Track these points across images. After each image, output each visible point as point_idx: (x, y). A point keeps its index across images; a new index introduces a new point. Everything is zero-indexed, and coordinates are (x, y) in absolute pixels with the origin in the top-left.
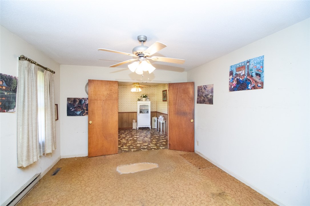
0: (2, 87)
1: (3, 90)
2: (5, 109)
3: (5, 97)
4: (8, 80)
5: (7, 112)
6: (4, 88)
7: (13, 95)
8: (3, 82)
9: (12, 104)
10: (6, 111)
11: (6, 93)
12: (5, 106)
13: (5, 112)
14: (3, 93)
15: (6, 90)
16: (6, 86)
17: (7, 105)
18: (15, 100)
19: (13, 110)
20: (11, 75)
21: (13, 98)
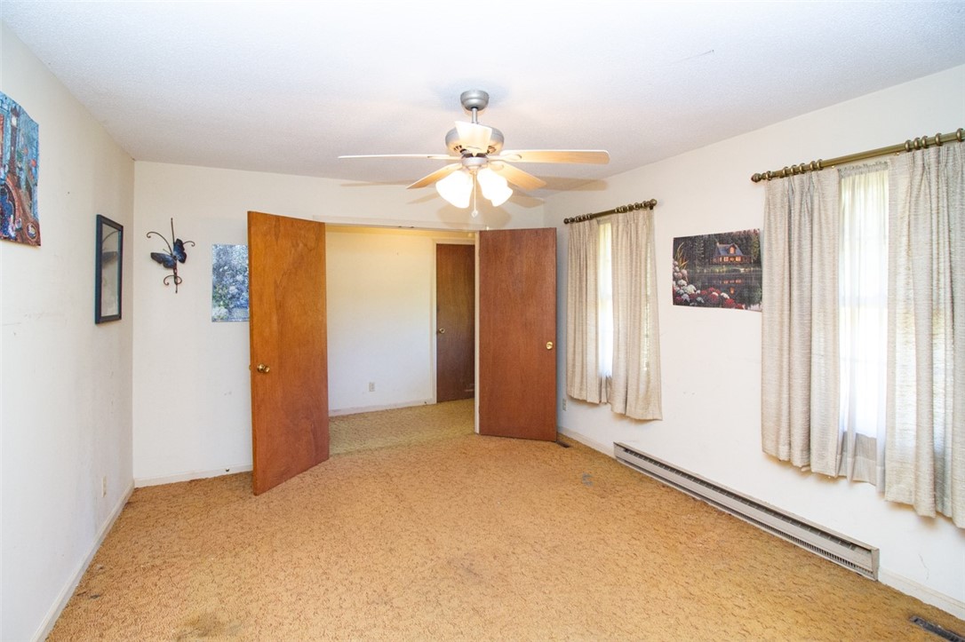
0: (735, 258)
1: (736, 264)
2: (742, 304)
3: (740, 278)
4: (744, 241)
5: (746, 309)
6: (738, 259)
7: (756, 271)
8: (735, 248)
9: (754, 291)
10: (743, 306)
11: (742, 270)
12: (741, 295)
13: (742, 308)
14: (735, 271)
15: (741, 264)
16: (741, 254)
17: (746, 294)
18: (761, 283)
19: (758, 305)
20: (747, 229)
21: (756, 279)
